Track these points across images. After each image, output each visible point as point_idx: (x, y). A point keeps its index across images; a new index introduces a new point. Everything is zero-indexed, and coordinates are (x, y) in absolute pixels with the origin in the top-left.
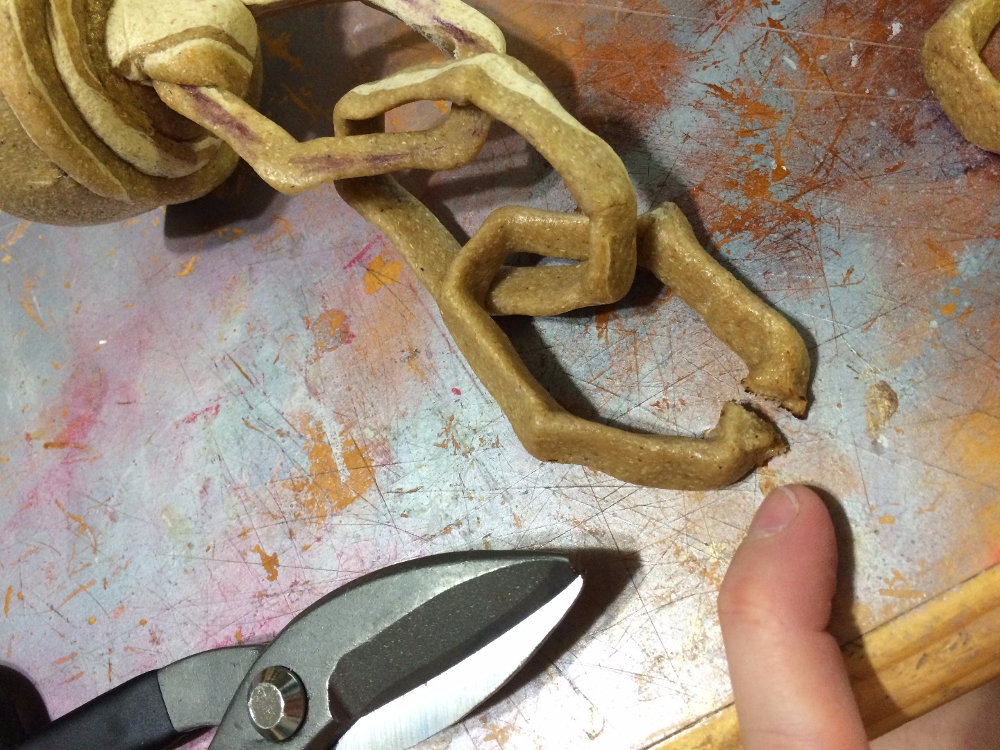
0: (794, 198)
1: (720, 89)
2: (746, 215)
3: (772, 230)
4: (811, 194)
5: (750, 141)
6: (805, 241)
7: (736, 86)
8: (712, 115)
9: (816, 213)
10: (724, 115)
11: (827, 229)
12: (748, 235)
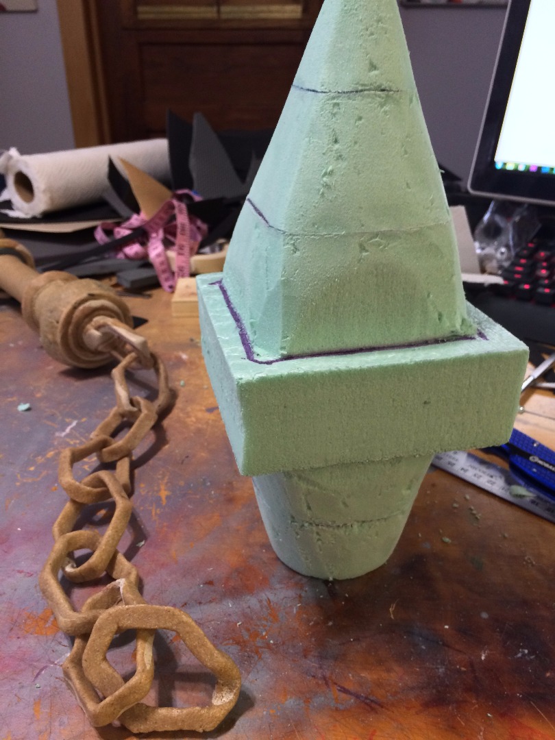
0: (261, 647)
1: (270, 602)
2: (244, 642)
3: (246, 651)
4: (266, 650)
5: (264, 622)
6: (252, 662)
7: (275, 605)
8: (261, 606)
9: (263, 656)
10: (264, 610)
11: (262, 663)
12: (239, 648)
